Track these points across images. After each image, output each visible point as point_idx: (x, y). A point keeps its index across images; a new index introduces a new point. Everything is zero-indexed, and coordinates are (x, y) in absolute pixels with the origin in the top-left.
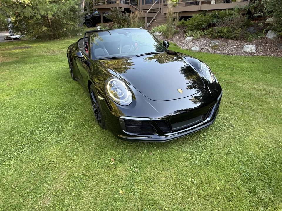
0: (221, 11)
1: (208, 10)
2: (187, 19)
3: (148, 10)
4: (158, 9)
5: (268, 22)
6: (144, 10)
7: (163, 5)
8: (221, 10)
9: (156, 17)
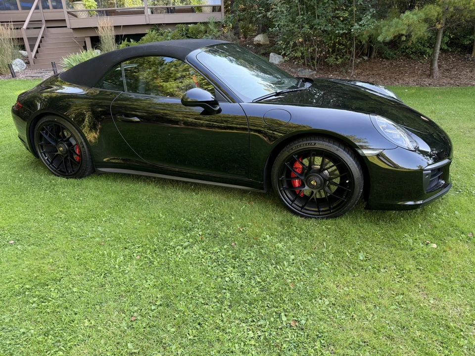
0: (189, 25)
1: (164, 24)
2: (131, 40)
3: (25, 21)
4: (41, 21)
5: (257, 42)
6: (13, 22)
7: (68, 13)
8: (190, 23)
9: (43, 37)
